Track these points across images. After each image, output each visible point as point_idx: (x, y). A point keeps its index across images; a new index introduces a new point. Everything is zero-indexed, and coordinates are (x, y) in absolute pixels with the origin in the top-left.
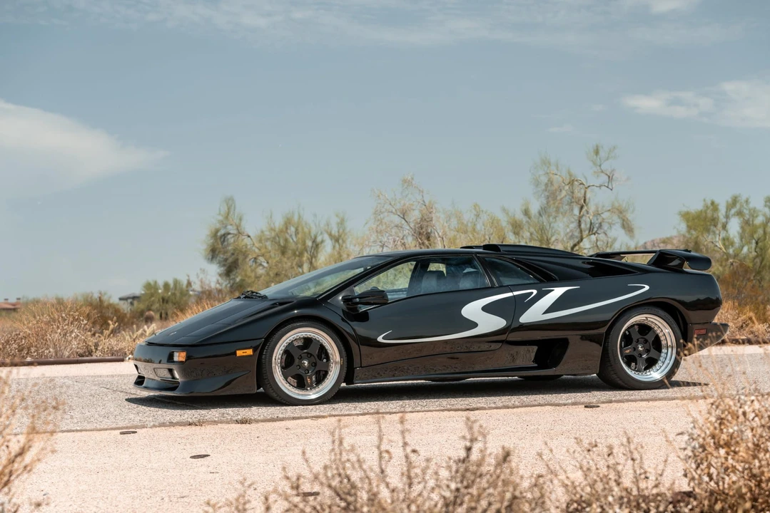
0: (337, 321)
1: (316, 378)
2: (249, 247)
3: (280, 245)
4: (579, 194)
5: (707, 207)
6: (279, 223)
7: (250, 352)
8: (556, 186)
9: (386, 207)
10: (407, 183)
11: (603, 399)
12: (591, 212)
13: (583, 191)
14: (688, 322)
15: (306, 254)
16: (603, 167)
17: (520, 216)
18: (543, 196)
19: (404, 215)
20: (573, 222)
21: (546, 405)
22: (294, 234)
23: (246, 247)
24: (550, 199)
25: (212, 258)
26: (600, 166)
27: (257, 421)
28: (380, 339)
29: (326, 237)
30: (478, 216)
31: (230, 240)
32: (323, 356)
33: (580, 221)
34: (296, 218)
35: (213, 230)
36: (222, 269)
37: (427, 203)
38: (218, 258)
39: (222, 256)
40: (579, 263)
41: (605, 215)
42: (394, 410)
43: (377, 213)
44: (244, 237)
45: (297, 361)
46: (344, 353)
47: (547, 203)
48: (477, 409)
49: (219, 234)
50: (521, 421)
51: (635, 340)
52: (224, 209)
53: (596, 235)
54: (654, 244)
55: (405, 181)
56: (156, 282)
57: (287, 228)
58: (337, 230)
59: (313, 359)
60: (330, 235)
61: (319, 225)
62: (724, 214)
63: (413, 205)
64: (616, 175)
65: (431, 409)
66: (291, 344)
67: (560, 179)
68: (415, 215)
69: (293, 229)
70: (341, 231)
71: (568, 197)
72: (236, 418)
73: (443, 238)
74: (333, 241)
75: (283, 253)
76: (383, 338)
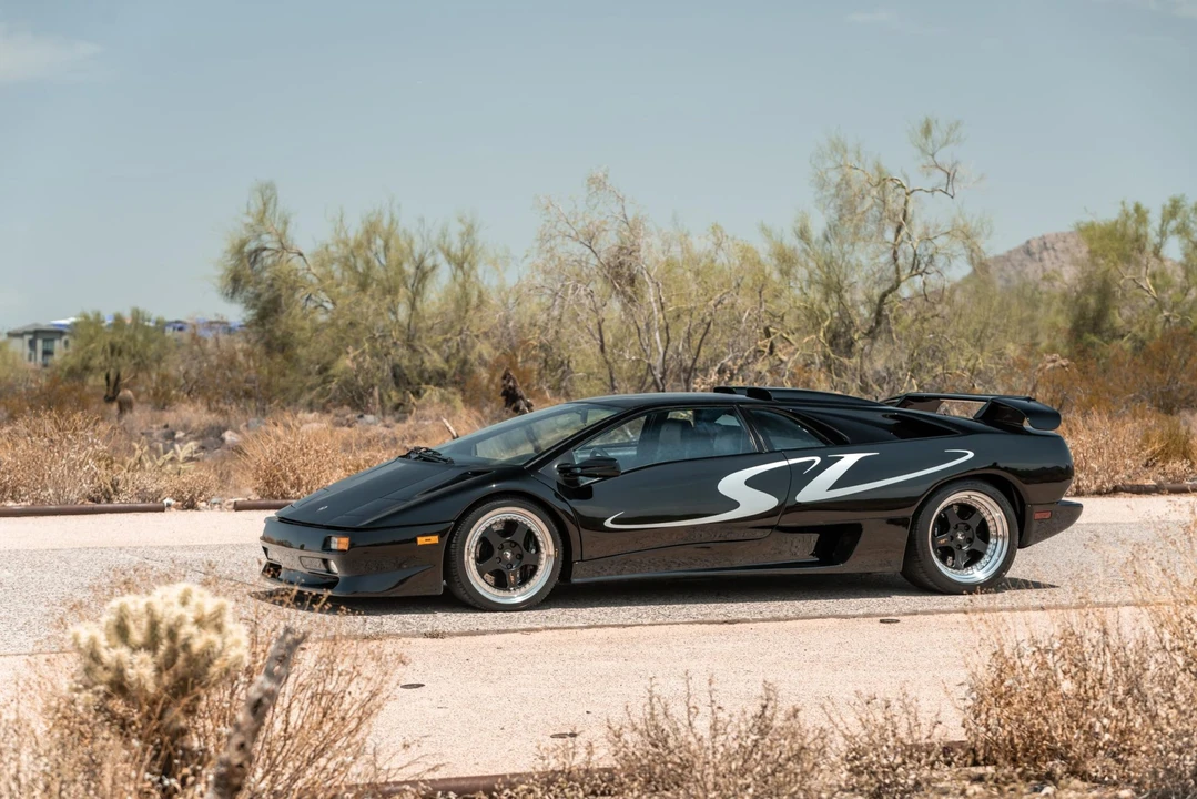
0: (548, 496)
1: (521, 574)
2: (300, 273)
3: (357, 272)
4: (895, 204)
5: (1127, 215)
6: (354, 230)
7: (434, 539)
8: (856, 188)
9: (559, 226)
10: (597, 183)
11: (906, 608)
12: (915, 236)
13: (902, 201)
14: (1026, 502)
15: (402, 290)
16: (938, 158)
17: (790, 241)
18: (832, 205)
19: (590, 240)
20: (883, 253)
21: (829, 617)
22: (382, 249)
23: (296, 275)
24: (844, 211)
25: (233, 293)
26: (933, 156)
27: (451, 635)
28: (608, 523)
29: (441, 258)
30: (719, 245)
31: (265, 260)
32: (531, 546)
33: (895, 253)
34: (385, 223)
35: (237, 242)
36: (251, 312)
37: (630, 219)
38: (245, 293)
39: (251, 289)
40: (878, 417)
41: (941, 241)
42: (629, 622)
43: (544, 238)
44: (291, 255)
45: (497, 552)
46: (559, 541)
47: (840, 218)
48: (738, 622)
49: (246, 249)
50: (797, 643)
51: (953, 525)
52: (256, 205)
53: (924, 275)
54: (1045, 244)
55: (592, 180)
56: (98, 315)
57: (369, 242)
58: (460, 245)
59: (517, 550)
60: (448, 254)
61: (428, 236)
62: (1158, 229)
63: (605, 222)
64: (961, 171)
65: (677, 620)
66: (489, 529)
67: (864, 177)
68: (608, 241)
69: (380, 242)
70: (467, 247)
71: (875, 208)
72: (424, 630)
73: (658, 285)
74: (453, 267)
75: (363, 287)
76: (613, 522)
